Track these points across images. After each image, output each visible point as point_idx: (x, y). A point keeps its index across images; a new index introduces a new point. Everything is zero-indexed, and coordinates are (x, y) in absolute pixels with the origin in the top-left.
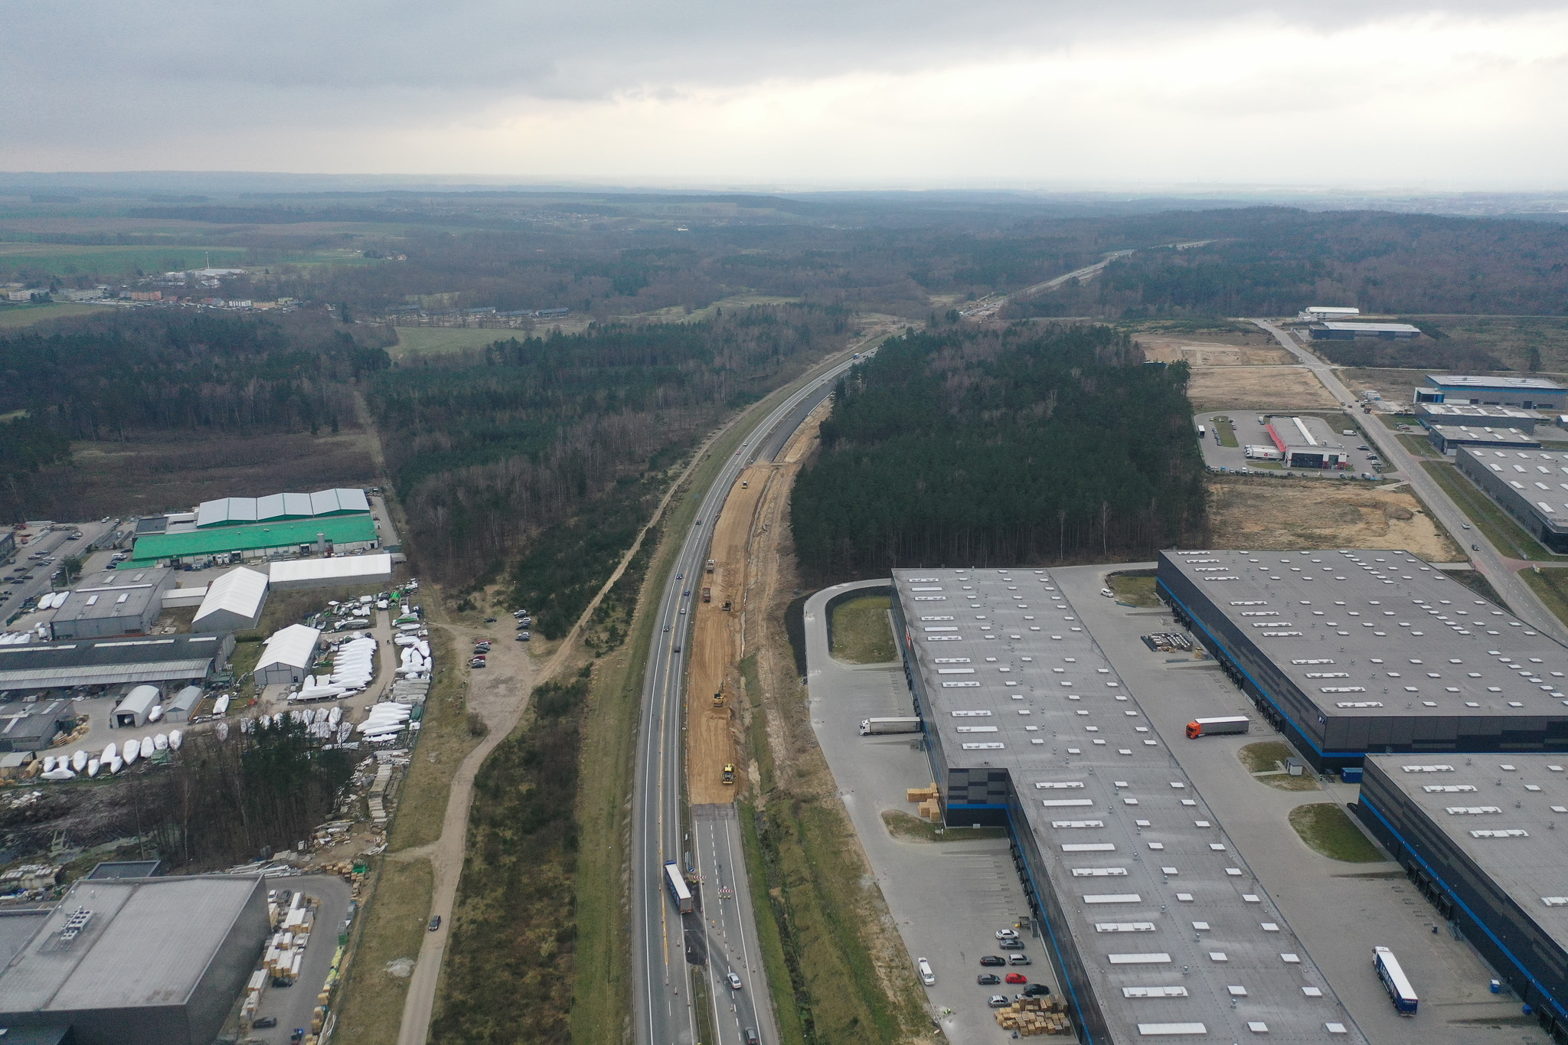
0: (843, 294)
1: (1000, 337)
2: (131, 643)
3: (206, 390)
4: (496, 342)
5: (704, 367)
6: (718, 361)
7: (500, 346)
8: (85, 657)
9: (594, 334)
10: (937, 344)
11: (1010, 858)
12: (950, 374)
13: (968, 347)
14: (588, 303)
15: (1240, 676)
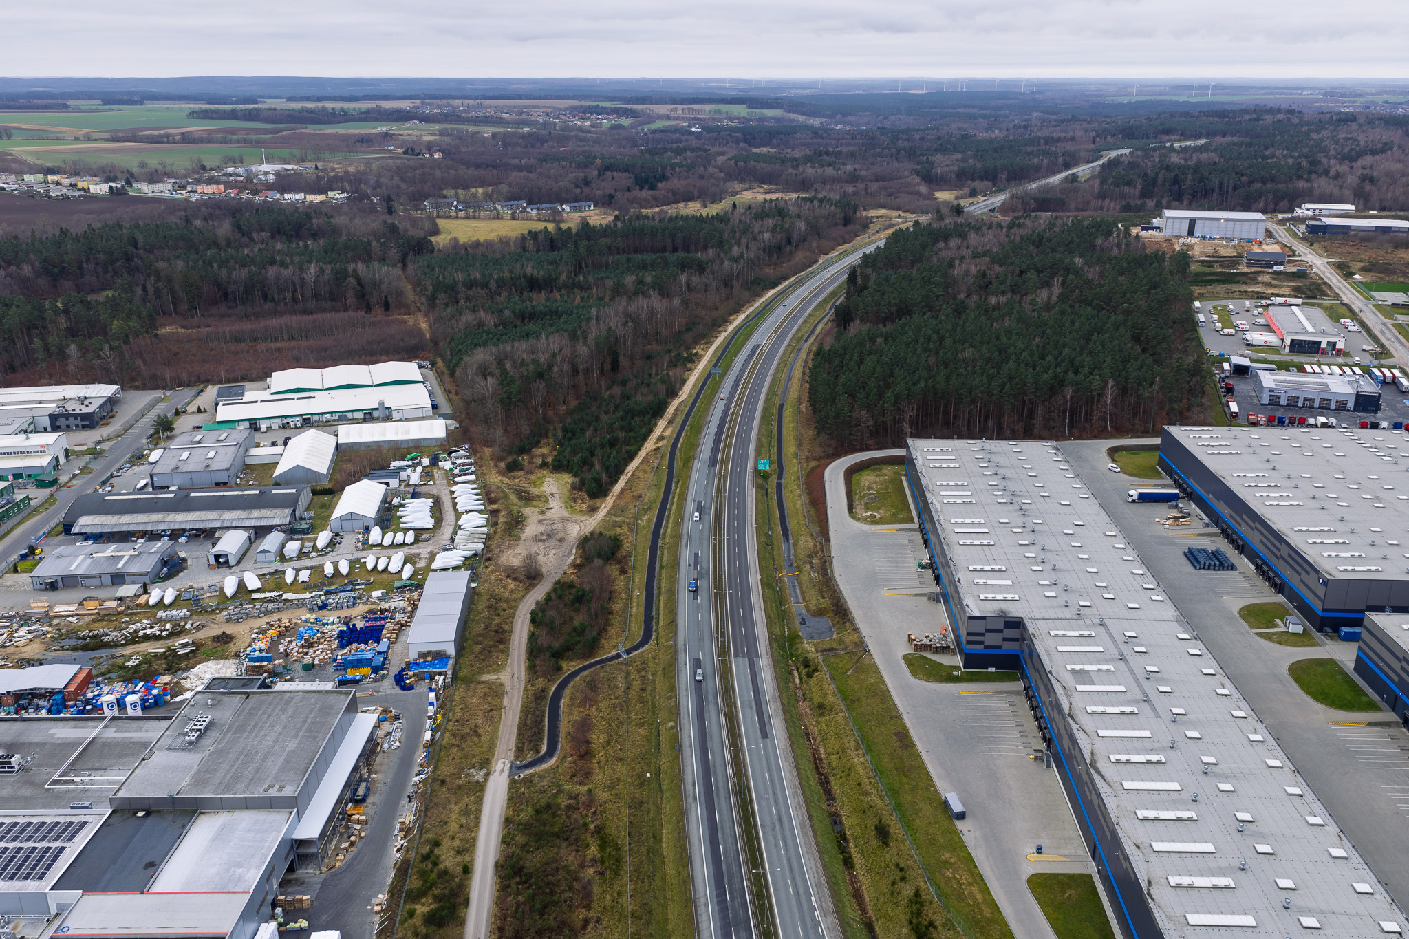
0: (850, 189)
1: (1005, 230)
2: (222, 493)
3: (272, 272)
4: (530, 232)
5: (723, 255)
6: (735, 251)
7: (534, 235)
8: (182, 503)
9: (619, 224)
10: (945, 236)
11: (1024, 698)
12: (957, 262)
13: (972, 237)
14: (611, 197)
15: (1240, 542)
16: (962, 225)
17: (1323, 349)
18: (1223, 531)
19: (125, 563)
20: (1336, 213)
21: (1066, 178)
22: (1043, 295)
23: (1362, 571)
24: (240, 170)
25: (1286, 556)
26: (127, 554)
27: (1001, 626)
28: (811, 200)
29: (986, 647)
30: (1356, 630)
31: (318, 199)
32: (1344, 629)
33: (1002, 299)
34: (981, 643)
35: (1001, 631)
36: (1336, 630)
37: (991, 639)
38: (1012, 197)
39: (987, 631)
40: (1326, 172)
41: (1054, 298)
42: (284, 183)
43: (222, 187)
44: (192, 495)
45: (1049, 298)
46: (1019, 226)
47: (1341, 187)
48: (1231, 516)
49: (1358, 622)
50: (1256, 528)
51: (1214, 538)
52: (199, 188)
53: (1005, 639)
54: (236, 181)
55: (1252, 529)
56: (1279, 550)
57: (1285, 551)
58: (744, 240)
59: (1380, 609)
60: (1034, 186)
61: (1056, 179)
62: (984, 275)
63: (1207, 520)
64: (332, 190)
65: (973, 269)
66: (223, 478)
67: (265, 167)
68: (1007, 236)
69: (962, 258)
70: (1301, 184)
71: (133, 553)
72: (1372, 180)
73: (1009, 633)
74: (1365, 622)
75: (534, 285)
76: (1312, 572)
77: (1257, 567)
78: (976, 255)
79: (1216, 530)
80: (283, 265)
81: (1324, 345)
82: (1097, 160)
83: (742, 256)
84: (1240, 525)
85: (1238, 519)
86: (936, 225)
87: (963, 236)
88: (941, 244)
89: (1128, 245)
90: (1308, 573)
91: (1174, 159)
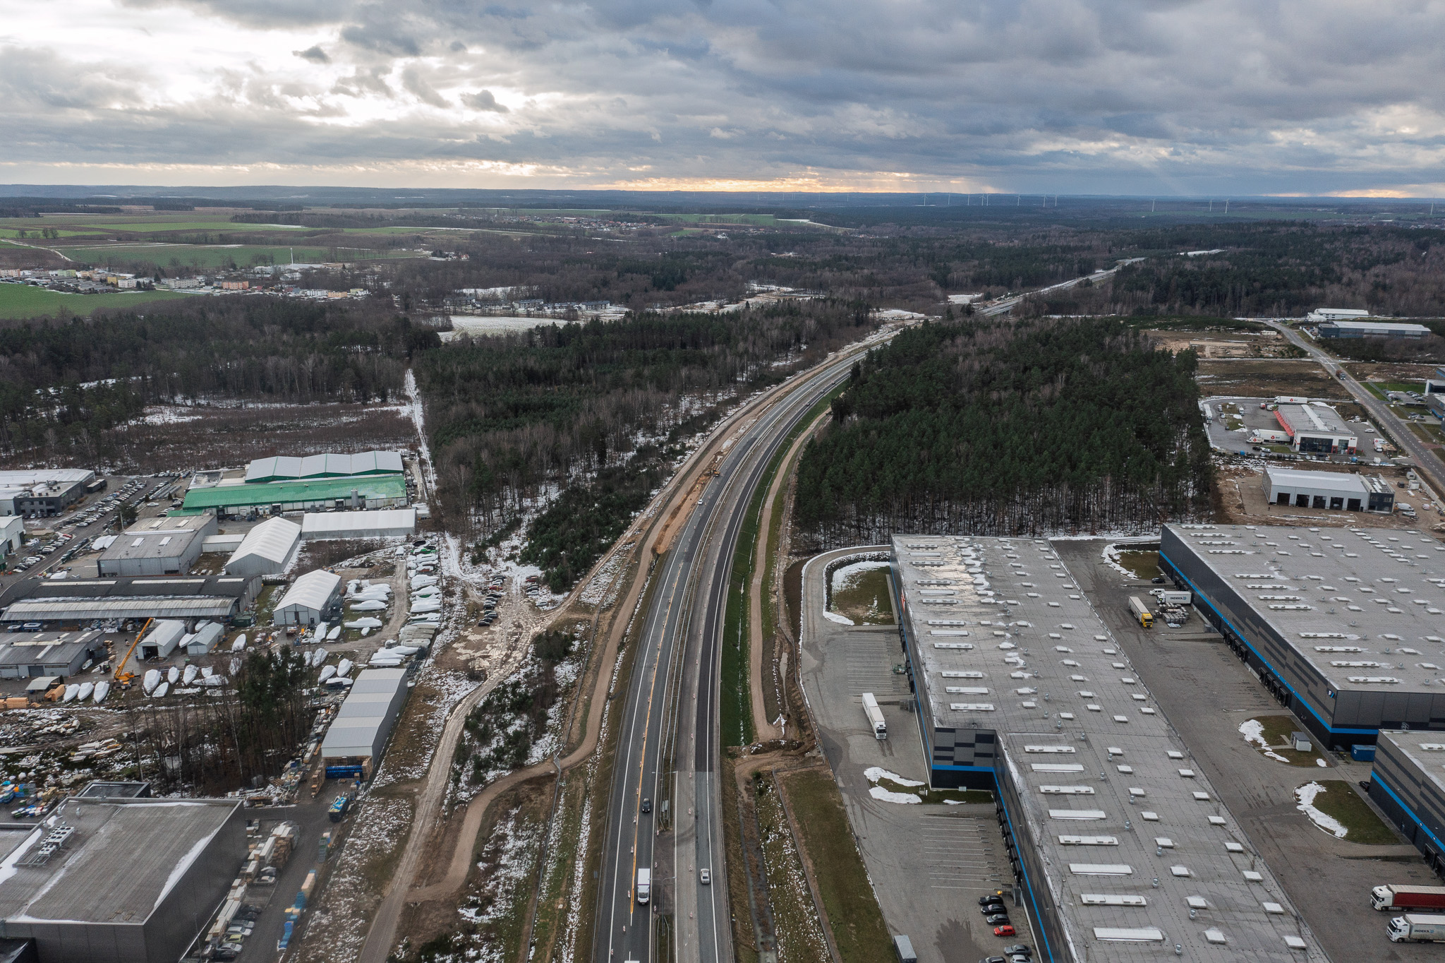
0: (865, 291)
2: (165, 581)
3: (271, 361)
5: (728, 351)
6: (741, 346)
8: (125, 590)
9: (629, 321)
10: (953, 334)
11: (996, 823)
12: (961, 359)
13: (980, 336)
14: (628, 296)
15: (1244, 649)
16: (971, 324)
17: (1336, 447)
18: (1226, 636)
19: (46, 654)
20: (1350, 319)
21: (1080, 283)
22: (1046, 391)
23: (1375, 683)
24: (269, 269)
25: (1292, 665)
26: (50, 644)
27: (972, 740)
28: (824, 301)
29: (956, 763)
30: (1370, 748)
31: (336, 296)
32: (1357, 747)
33: (1004, 394)
34: (951, 758)
35: (972, 745)
36: (1349, 748)
37: (962, 754)
38: (1025, 300)
39: (957, 745)
40: (1339, 280)
41: (1057, 394)
42: (308, 281)
43: (247, 284)
44: (134, 582)
45: (1052, 393)
46: (1027, 325)
47: (1354, 294)
48: (1234, 620)
49: (1372, 740)
50: (1261, 635)
51: (1215, 645)
52: (225, 285)
53: (977, 755)
54: (262, 278)
55: (1256, 634)
56: (1285, 658)
57: (1291, 659)
58: (751, 338)
59: (1394, 725)
60: (1047, 289)
61: (1069, 284)
62: (987, 371)
63: (1208, 624)
64: (354, 287)
65: (977, 366)
66: (174, 564)
67: (294, 266)
68: (1015, 334)
69: (966, 356)
70: (1314, 291)
71: (57, 642)
72: (1384, 288)
73: (980, 748)
74: (1379, 740)
75: (533, 377)
76: (1320, 682)
77: (1262, 676)
78: (981, 352)
79: (1220, 636)
80: (284, 355)
81: (1335, 443)
82: (1112, 267)
83: (746, 351)
84: (1243, 629)
85: (1241, 623)
86: (945, 324)
87: (971, 335)
88: (948, 342)
89: (1136, 344)
90: (1316, 684)
91: (1188, 266)
